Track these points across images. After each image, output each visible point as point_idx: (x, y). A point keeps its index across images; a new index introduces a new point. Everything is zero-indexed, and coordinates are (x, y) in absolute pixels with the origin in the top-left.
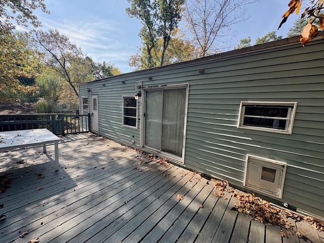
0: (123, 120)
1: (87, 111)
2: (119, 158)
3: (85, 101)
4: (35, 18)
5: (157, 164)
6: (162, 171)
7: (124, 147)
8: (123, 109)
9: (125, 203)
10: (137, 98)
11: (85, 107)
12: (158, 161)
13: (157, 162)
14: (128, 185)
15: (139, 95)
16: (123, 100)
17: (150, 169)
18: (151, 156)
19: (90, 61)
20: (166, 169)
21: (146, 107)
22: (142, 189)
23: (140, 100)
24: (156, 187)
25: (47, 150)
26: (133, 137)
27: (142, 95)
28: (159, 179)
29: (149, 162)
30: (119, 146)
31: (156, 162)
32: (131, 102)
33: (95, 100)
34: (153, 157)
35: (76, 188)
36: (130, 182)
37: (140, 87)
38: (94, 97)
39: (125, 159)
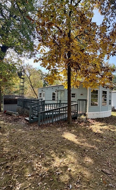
1: (41, 98)
3: (40, 94)
8: (52, 96)
10: (55, 93)
11: (40, 96)
15: (56, 92)
16: (52, 93)
21: (58, 95)
32: (54, 94)
33: (44, 94)
37: (56, 90)
38: (44, 93)
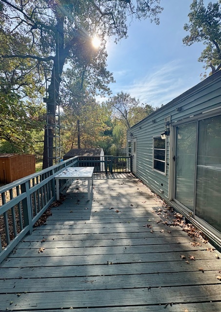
0: (153, 164)
2: (138, 206)
3: (130, 144)
4: (109, 89)
5: (184, 232)
6: (184, 247)
7: (153, 194)
8: (153, 152)
9: (108, 264)
10: (164, 137)
12: (186, 228)
13: (184, 230)
14: (126, 242)
15: (167, 133)
16: (153, 142)
17: (167, 235)
18: (179, 218)
19: (149, 108)
20: (193, 248)
21: (177, 148)
22: (137, 258)
23: (168, 139)
24: (158, 267)
25: (94, 183)
26: (162, 185)
27: (171, 133)
28: (169, 258)
29: (171, 225)
30: (149, 192)
31: (182, 229)
33: (135, 143)
34: (181, 219)
35: (87, 222)
36: (129, 240)
37: (168, 124)
38: (135, 140)
39: (143, 209)
